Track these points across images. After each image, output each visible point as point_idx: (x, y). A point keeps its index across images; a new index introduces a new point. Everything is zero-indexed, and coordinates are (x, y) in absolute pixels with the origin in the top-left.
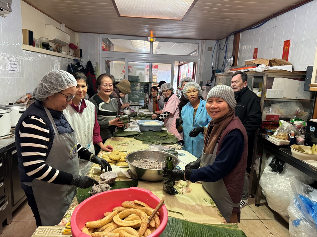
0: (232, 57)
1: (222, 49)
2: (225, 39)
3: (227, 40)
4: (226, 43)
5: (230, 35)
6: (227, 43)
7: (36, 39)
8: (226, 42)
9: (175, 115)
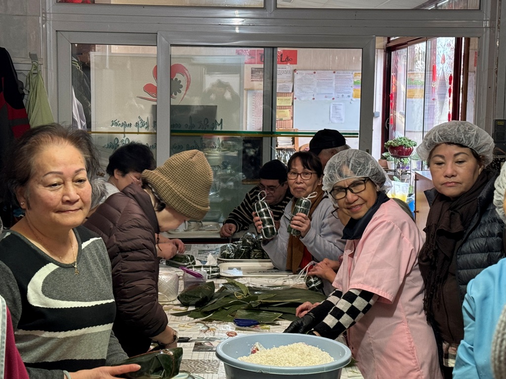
9: (399, 305)
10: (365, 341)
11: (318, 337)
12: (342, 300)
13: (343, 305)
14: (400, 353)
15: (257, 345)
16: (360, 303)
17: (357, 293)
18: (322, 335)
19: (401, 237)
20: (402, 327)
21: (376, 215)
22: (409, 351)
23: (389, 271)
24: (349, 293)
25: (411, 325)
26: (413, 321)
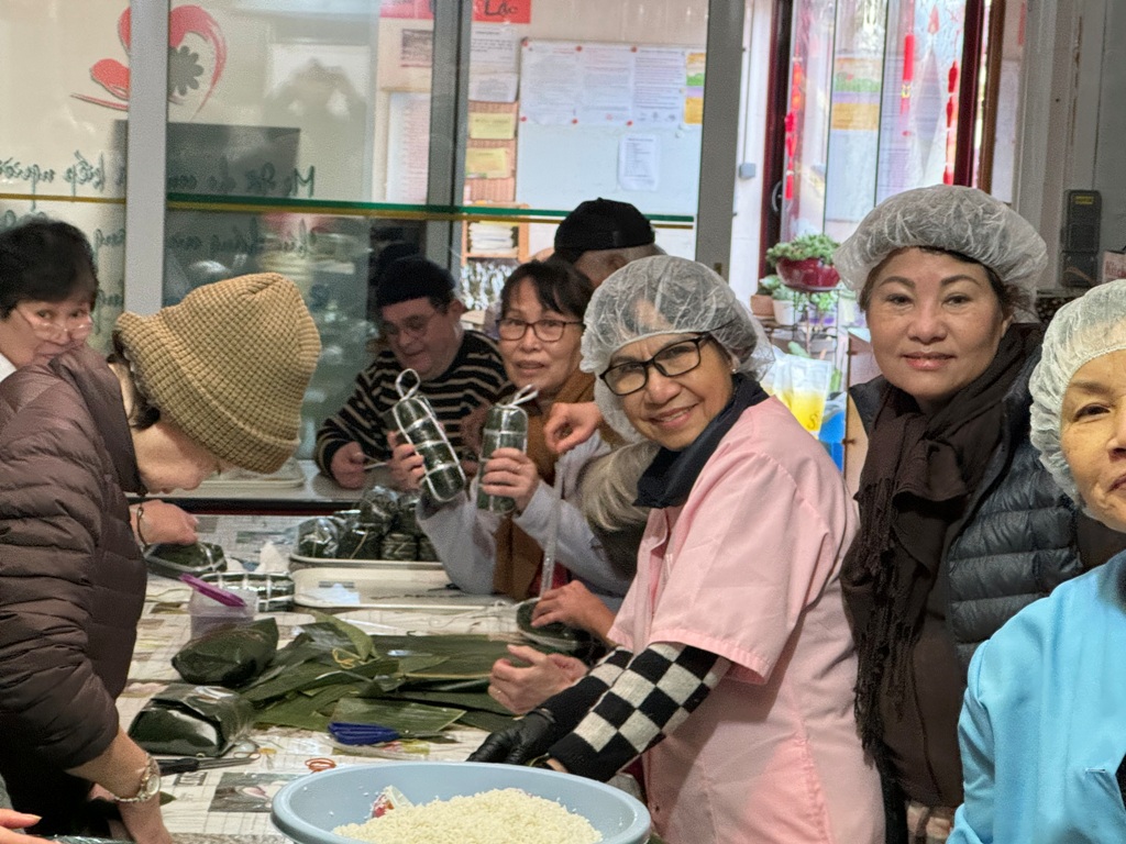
9: (786, 689)
10: (691, 788)
11: (557, 775)
12: (631, 675)
13: (630, 686)
14: (785, 822)
15: (390, 793)
16: (678, 683)
17: (671, 654)
18: (571, 770)
19: (795, 501)
20: (794, 750)
21: (730, 438)
22: (809, 815)
23: (756, 594)
24: (649, 654)
25: (817, 745)
26: (824, 735)
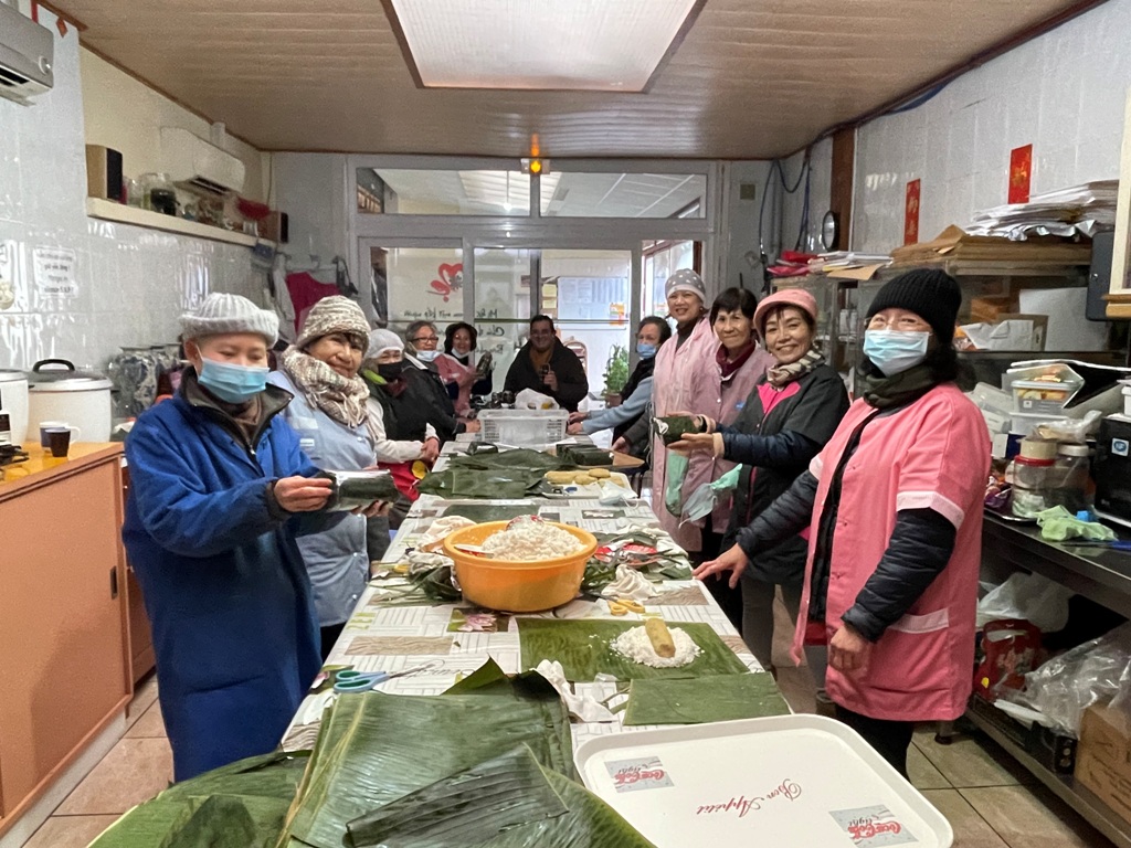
0: (831, 217)
1: (791, 188)
2: (803, 153)
3: (808, 156)
4: (806, 168)
5: (820, 138)
6: (810, 169)
7: (131, 181)
8: (804, 165)
